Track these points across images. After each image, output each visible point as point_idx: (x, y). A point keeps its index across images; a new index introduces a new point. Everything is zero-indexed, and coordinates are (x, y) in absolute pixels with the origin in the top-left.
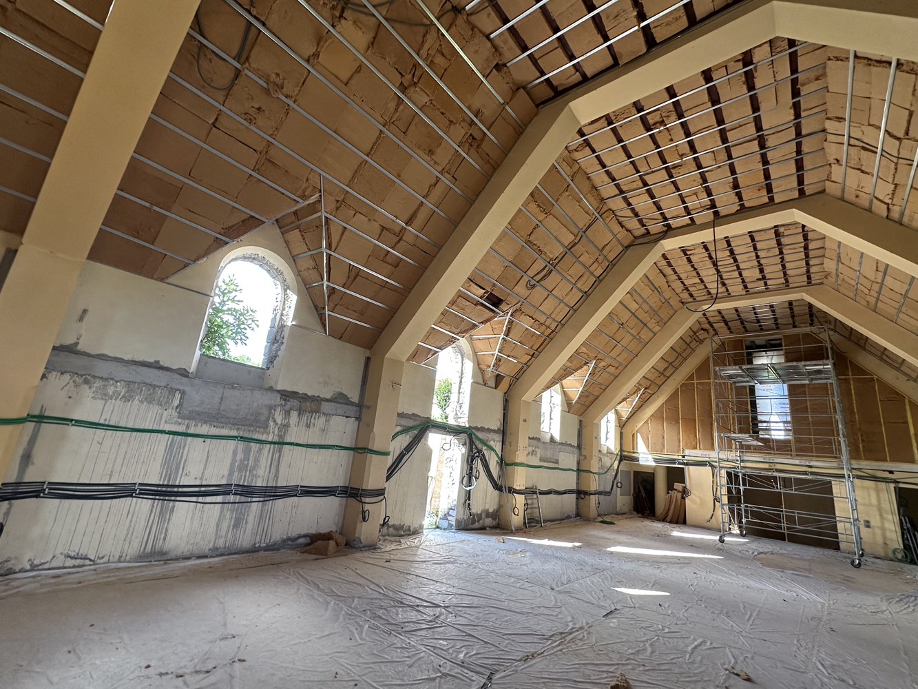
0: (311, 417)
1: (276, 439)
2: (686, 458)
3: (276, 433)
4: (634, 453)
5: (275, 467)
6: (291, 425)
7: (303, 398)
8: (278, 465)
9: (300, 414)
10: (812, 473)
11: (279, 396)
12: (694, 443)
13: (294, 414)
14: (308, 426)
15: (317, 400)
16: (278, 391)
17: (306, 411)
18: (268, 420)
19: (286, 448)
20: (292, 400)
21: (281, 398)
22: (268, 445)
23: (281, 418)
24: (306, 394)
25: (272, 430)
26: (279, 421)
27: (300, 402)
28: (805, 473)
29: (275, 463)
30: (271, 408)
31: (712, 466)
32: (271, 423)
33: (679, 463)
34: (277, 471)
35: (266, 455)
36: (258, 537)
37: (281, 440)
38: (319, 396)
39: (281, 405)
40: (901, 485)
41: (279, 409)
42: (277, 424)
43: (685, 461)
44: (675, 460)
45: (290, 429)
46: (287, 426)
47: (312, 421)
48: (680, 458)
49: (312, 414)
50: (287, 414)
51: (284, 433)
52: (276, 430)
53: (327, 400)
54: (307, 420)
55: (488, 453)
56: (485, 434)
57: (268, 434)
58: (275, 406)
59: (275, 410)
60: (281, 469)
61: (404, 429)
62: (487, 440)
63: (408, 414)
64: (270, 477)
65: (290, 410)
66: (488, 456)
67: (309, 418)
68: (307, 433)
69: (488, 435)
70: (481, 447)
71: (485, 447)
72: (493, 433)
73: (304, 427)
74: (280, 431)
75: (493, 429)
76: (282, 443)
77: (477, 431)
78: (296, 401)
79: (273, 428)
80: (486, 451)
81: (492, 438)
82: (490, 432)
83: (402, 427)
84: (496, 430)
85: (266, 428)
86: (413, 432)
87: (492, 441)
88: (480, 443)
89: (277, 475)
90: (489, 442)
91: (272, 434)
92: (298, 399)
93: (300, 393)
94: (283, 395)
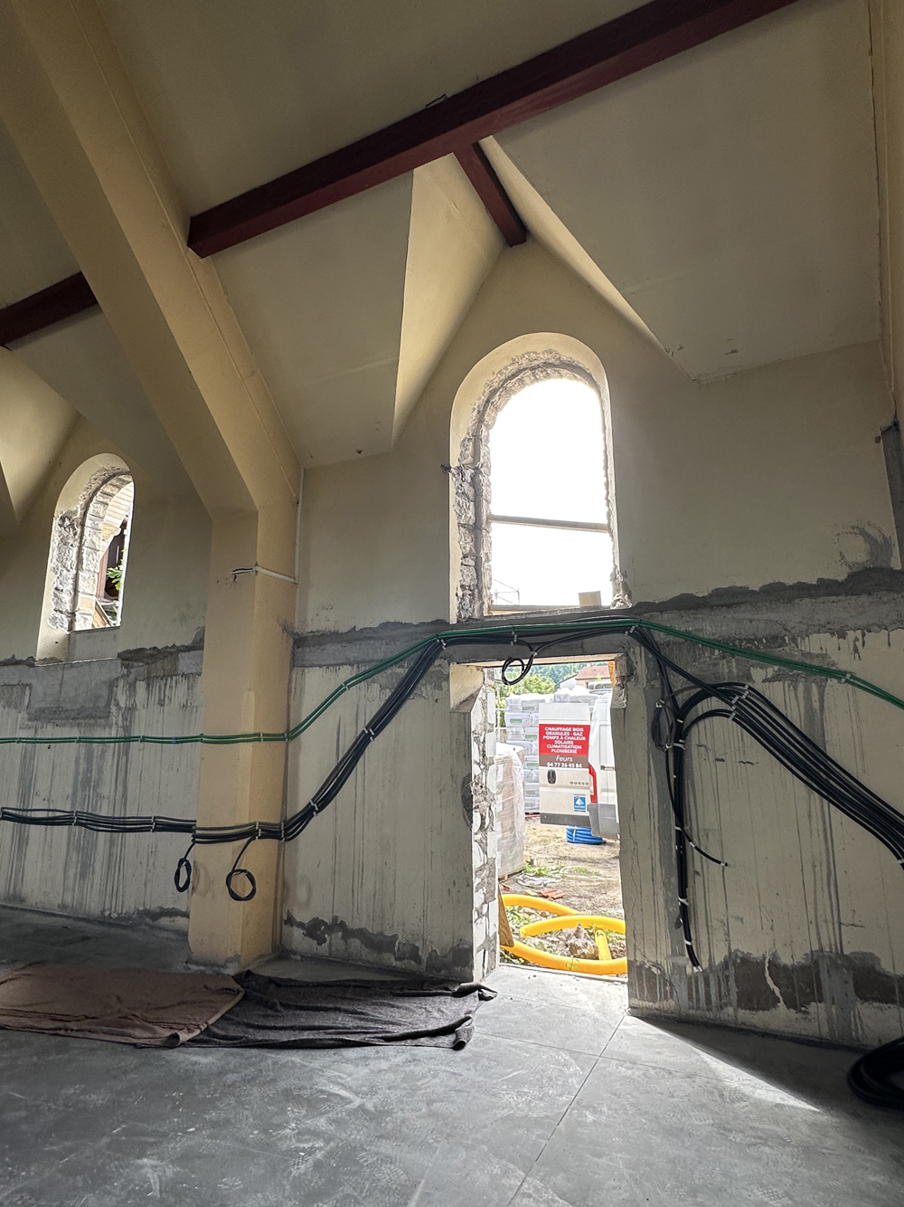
0: (166, 685)
1: (121, 734)
3: (120, 724)
5: (122, 782)
6: (138, 707)
7: (152, 656)
8: (126, 776)
9: (148, 685)
11: (119, 662)
13: (141, 686)
14: (161, 703)
15: (171, 653)
16: (119, 655)
17: (157, 677)
18: (108, 705)
19: (134, 745)
20: (135, 664)
21: (122, 664)
22: (112, 745)
23: (124, 697)
24: (155, 648)
25: (115, 720)
26: (122, 705)
27: (148, 664)
29: (122, 774)
30: (112, 685)
32: (113, 709)
34: (125, 787)
35: (110, 763)
36: (108, 899)
37: (127, 735)
38: (173, 646)
39: (125, 676)
41: (121, 683)
42: (120, 709)
45: (137, 713)
46: (132, 709)
47: (167, 693)
49: (166, 680)
50: (132, 687)
51: (131, 723)
52: (120, 719)
53: (186, 649)
54: (160, 692)
55: (795, 689)
56: (757, 616)
57: (110, 728)
58: (117, 679)
59: (117, 687)
60: (129, 785)
61: (362, 669)
62: (775, 640)
63: (370, 628)
64: (117, 797)
65: (135, 682)
66: (805, 707)
67: (163, 687)
68: (161, 716)
69: (774, 616)
70: (735, 670)
71: (771, 671)
72: (814, 600)
73: (156, 706)
74: (125, 719)
75: (814, 582)
76: (128, 740)
77: (692, 616)
78: (141, 664)
79: (116, 717)
80: (778, 685)
81: (810, 622)
82: (790, 601)
83: (355, 666)
84: (836, 581)
85: (108, 717)
86: (389, 671)
87: (814, 637)
88: (724, 657)
89: (124, 796)
90: (793, 645)
91: (114, 726)
92: (145, 660)
93: (147, 648)
94: (123, 660)
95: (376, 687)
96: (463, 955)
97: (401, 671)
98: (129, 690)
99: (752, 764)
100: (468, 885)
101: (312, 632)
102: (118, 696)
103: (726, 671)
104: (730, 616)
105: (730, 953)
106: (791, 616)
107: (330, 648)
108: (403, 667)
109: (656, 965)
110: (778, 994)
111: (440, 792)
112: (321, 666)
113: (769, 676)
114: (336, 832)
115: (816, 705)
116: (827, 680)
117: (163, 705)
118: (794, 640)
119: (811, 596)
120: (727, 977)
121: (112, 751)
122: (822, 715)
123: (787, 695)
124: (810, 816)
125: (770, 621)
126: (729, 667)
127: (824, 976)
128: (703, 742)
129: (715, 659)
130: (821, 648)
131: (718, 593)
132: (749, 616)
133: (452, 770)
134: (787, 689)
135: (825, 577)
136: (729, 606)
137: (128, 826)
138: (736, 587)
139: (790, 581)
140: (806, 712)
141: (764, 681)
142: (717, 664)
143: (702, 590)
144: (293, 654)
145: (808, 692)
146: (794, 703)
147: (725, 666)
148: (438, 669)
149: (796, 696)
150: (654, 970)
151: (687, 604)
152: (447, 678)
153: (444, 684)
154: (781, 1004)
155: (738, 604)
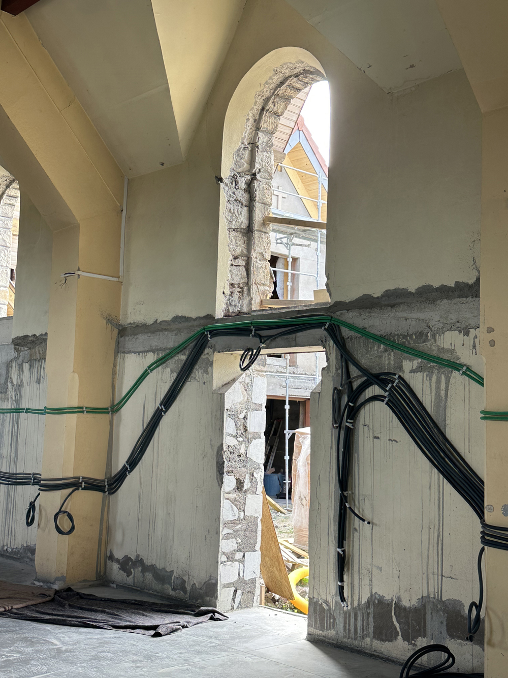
0: (41, 366)
1: (14, 407)
3: (13, 398)
5: (14, 443)
6: (24, 384)
7: (33, 342)
8: (17, 440)
9: (31, 366)
11: (13, 346)
13: (26, 366)
14: (38, 382)
16: (12, 342)
17: (36, 360)
18: (6, 382)
19: (22, 415)
20: (22, 349)
21: (15, 349)
22: (9, 414)
23: (16, 376)
24: (35, 335)
25: (10, 394)
26: (15, 383)
27: (30, 348)
29: (14, 438)
30: (8, 365)
32: (10, 385)
34: (16, 449)
35: (7, 430)
36: (6, 537)
37: (18, 407)
39: (16, 358)
41: (14, 364)
42: (13, 385)
45: (24, 389)
46: (20, 386)
47: (42, 373)
49: (41, 363)
50: (21, 367)
51: (20, 397)
52: (14, 394)
54: (37, 373)
55: (430, 380)
56: (410, 315)
57: (8, 401)
58: (11, 361)
59: (11, 368)
60: (19, 448)
61: (161, 355)
62: (421, 336)
63: (166, 321)
64: (12, 457)
65: (22, 364)
66: (436, 394)
67: (39, 368)
68: (38, 392)
69: (421, 315)
70: (392, 362)
71: (416, 362)
72: (450, 302)
73: (35, 384)
74: (16, 394)
75: (453, 285)
76: (18, 411)
77: (367, 315)
78: (26, 349)
79: (11, 393)
80: (419, 375)
81: (445, 321)
82: (433, 301)
83: (156, 354)
84: (467, 284)
85: (6, 393)
86: (176, 358)
87: (448, 334)
88: (386, 351)
89: (16, 456)
90: (432, 341)
91: (10, 399)
92: (29, 345)
93: (30, 335)
94: (15, 345)
95: (168, 370)
96: (211, 588)
97: (183, 357)
98: (19, 370)
99: (397, 442)
100: (217, 533)
101: (130, 323)
102: (12, 374)
103: (387, 362)
104: (392, 315)
105: (371, 595)
106: (433, 315)
107: (141, 337)
108: (185, 355)
109: (326, 602)
110: (398, 629)
111: (203, 458)
112: (135, 353)
113: (414, 368)
114: (140, 488)
115: (443, 393)
116: (452, 372)
117: (39, 383)
118: (434, 336)
119: (448, 298)
120: (368, 614)
121: (9, 421)
122: (446, 402)
123: (425, 385)
124: (430, 486)
125: (420, 320)
126: (389, 359)
127: (428, 617)
128: (367, 423)
129: (381, 352)
130: (451, 344)
131: (388, 294)
132: (405, 315)
133: (211, 440)
134: (425, 379)
135: (461, 280)
136: (392, 306)
137: (18, 481)
138: (399, 289)
139: (436, 285)
140: (436, 399)
141: (411, 372)
142: (381, 357)
143: (377, 292)
144: (118, 343)
145: (438, 382)
146: (429, 392)
147: (386, 358)
148: (206, 356)
149: (431, 386)
150: (324, 605)
151: (366, 303)
152: (211, 364)
153: (210, 369)
154: (400, 637)
155: (399, 304)
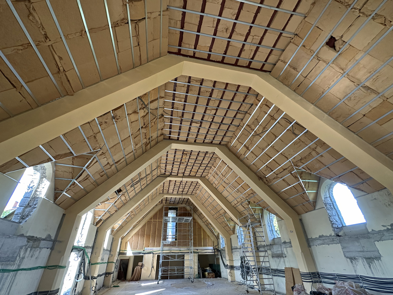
0: (35, 251)
2: (145, 251)
3: (18, 264)
4: (125, 251)
6: (25, 257)
7: (35, 239)
9: (31, 249)
10: (181, 253)
12: (148, 245)
14: (32, 256)
15: (40, 240)
16: (27, 237)
17: (34, 247)
19: (19, 272)
20: (31, 241)
21: (27, 241)
22: (12, 272)
23: (23, 253)
24: (37, 237)
25: (17, 262)
26: (21, 256)
27: (33, 242)
28: (179, 253)
29: (11, 284)
30: (21, 248)
31: (153, 253)
32: (18, 257)
33: (142, 254)
37: (18, 268)
38: (41, 238)
39: (26, 245)
40: (199, 254)
41: (24, 248)
42: (20, 258)
43: (144, 253)
44: (141, 252)
45: (24, 260)
46: (23, 258)
48: (143, 251)
49: (35, 249)
50: (26, 249)
51: (21, 263)
52: (19, 262)
53: (44, 240)
54: (33, 253)
58: (23, 246)
60: (12, 288)
68: (30, 261)
85: (14, 261)
91: (16, 265)
92: (33, 240)
93: (35, 236)
94: (28, 239)
98: (25, 251)
